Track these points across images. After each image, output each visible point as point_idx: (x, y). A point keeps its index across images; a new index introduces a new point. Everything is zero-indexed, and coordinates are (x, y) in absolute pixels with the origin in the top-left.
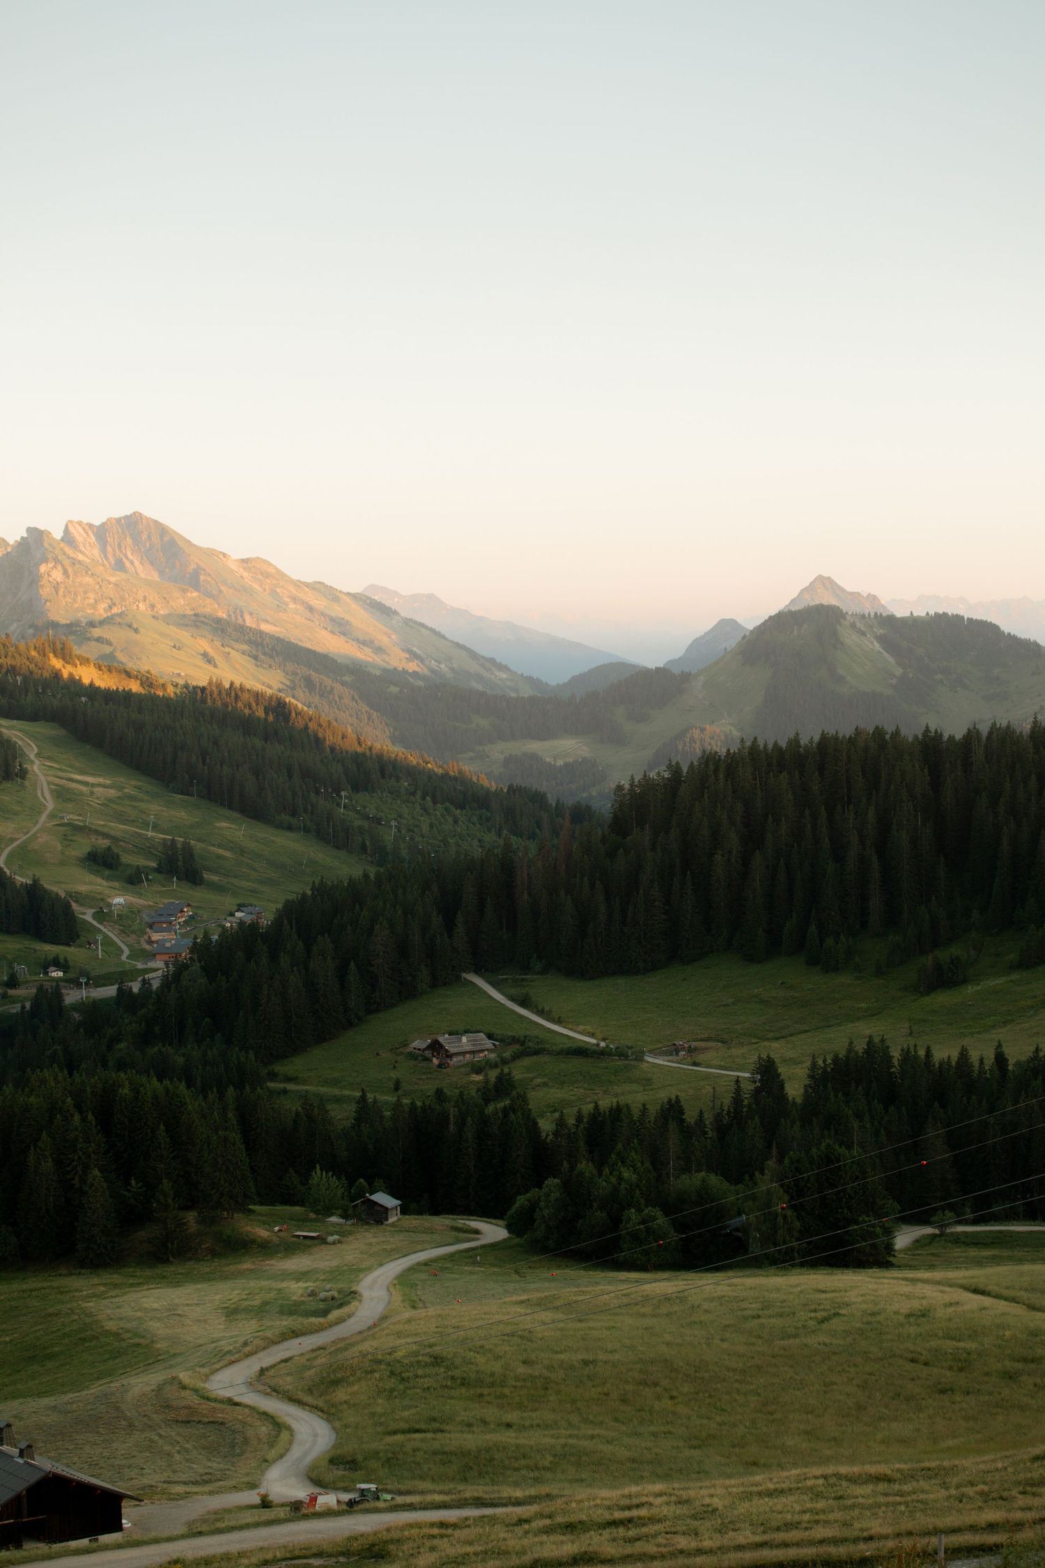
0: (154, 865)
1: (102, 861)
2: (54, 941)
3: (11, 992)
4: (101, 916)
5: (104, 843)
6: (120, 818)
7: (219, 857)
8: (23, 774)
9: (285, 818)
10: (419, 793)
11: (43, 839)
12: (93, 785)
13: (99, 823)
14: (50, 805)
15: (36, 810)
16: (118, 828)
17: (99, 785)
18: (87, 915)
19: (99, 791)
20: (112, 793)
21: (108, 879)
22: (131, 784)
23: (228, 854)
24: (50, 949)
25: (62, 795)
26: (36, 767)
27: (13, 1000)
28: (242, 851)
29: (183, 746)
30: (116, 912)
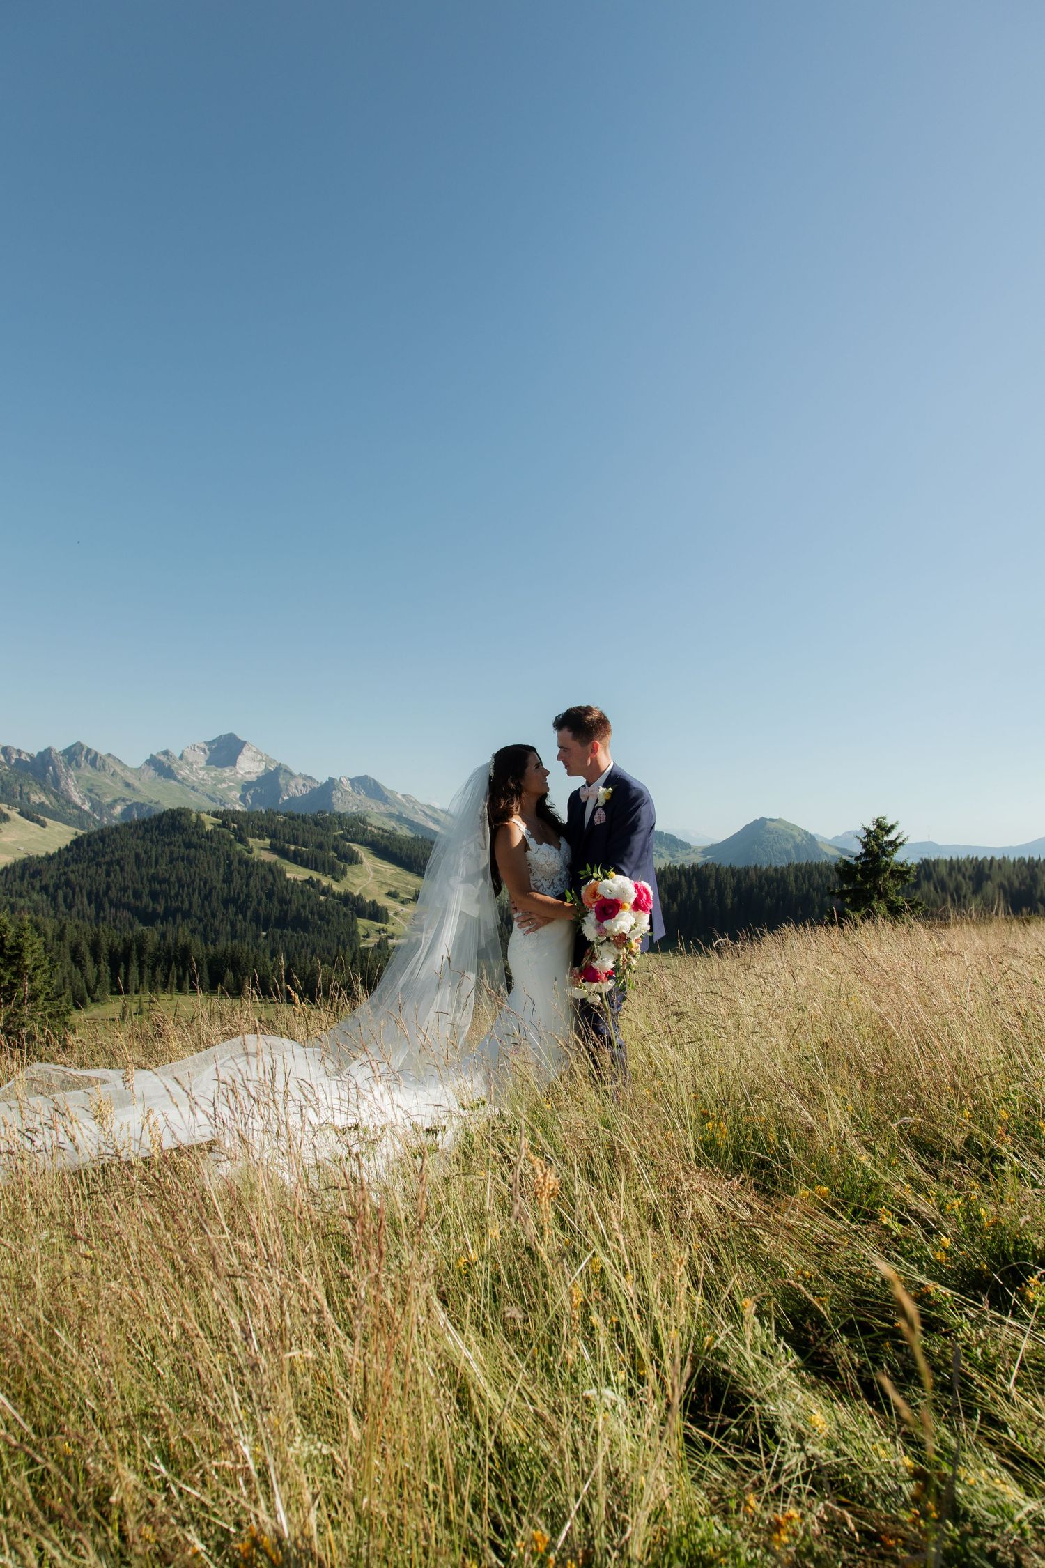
1: (393, 895)
2: (381, 922)
3: (368, 940)
4: (396, 914)
5: (393, 889)
6: (397, 880)
8: (361, 863)
11: (371, 886)
13: (390, 882)
14: (372, 874)
15: (367, 876)
16: (397, 884)
18: (391, 914)
20: (393, 872)
21: (396, 901)
22: (399, 869)
24: (380, 925)
25: (376, 871)
26: (365, 860)
27: (369, 942)
29: (418, 856)
30: (401, 913)
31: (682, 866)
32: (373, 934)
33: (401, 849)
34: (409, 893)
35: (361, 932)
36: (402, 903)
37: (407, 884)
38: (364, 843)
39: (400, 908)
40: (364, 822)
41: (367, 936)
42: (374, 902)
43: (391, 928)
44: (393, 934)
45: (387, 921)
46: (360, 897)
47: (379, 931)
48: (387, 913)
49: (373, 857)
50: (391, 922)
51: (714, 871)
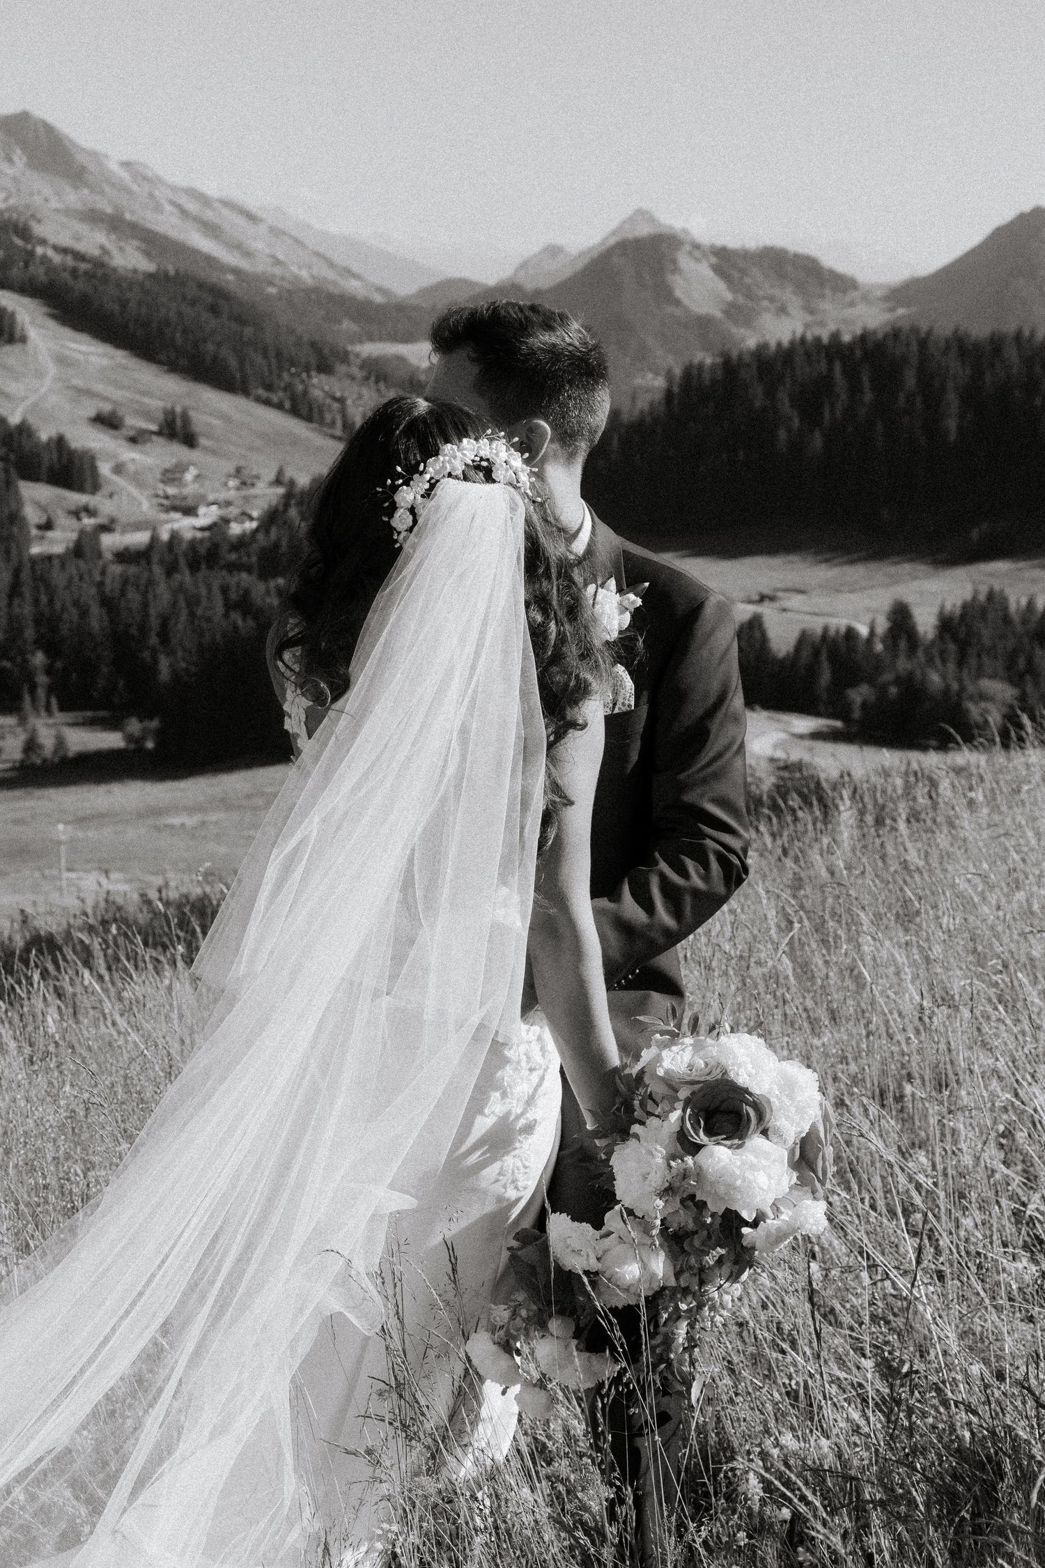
0: (154, 428)
1: (109, 422)
2: (81, 489)
3: (50, 534)
4: (119, 469)
5: (107, 408)
6: (118, 385)
7: (209, 425)
8: (23, 340)
9: (261, 392)
10: (373, 378)
11: (53, 399)
12: (89, 354)
13: (99, 387)
14: (52, 369)
15: (40, 374)
16: (117, 394)
17: (93, 354)
18: (105, 469)
19: (93, 359)
20: (105, 362)
21: (116, 438)
22: (121, 357)
23: (216, 422)
24: (77, 498)
25: (62, 360)
26: (32, 333)
27: (52, 542)
28: (226, 419)
29: (167, 323)
30: (131, 467)
31: (835, 336)
32: (62, 520)
33: (124, 304)
34: (147, 415)
35: (32, 515)
36: (133, 440)
37: (143, 393)
38: (29, 289)
39: (130, 455)
40: (24, 232)
41: (48, 526)
42: (60, 442)
43: (105, 506)
44: (113, 521)
45: (95, 488)
46: (24, 429)
47: (76, 513)
48: (94, 469)
49: (52, 324)
50: (105, 491)
51: (914, 347)
